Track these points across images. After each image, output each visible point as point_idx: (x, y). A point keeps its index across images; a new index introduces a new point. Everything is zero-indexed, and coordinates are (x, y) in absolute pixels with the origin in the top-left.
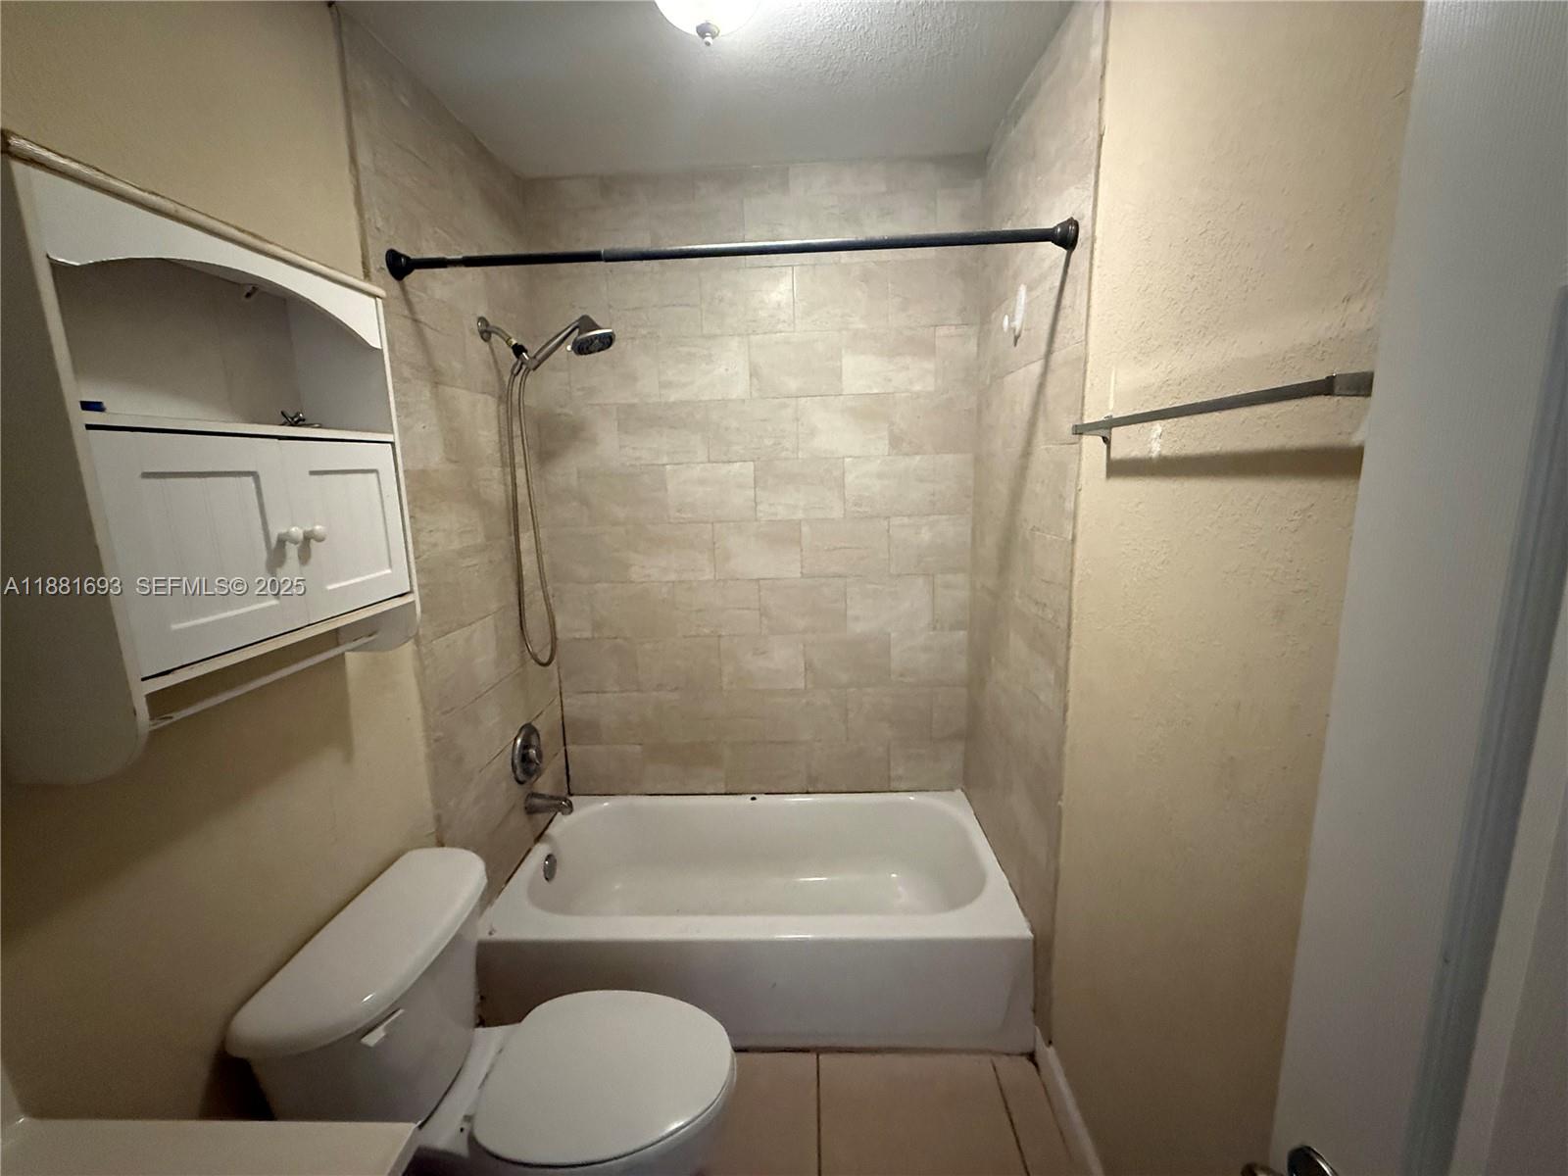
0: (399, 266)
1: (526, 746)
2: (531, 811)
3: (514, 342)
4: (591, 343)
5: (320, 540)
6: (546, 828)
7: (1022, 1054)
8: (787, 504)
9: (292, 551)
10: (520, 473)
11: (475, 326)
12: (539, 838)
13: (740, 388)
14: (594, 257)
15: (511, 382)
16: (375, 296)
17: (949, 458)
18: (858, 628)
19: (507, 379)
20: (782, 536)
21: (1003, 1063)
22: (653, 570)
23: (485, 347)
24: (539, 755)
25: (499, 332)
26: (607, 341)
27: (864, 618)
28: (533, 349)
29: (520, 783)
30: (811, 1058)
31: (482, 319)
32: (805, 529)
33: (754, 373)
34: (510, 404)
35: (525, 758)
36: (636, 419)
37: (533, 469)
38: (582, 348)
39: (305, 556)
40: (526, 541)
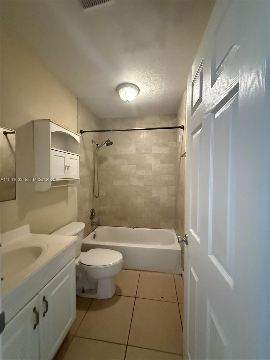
0: (82, 132)
1: (92, 212)
2: (92, 225)
3: (97, 143)
4: (109, 144)
5: (70, 167)
6: (95, 229)
7: (180, 275)
8: (141, 172)
9: (67, 167)
10: (96, 165)
11: (91, 141)
12: (93, 231)
13: (134, 152)
14: (110, 131)
15: (96, 150)
16: (79, 136)
17: (171, 165)
18: (154, 196)
19: (95, 149)
20: (141, 178)
21: (176, 276)
22: (117, 183)
23: (92, 144)
24: (95, 215)
25: (94, 142)
26: (112, 143)
27: (155, 194)
28: (100, 144)
29: (91, 219)
30: (139, 272)
31: (92, 140)
32: (145, 177)
33: (137, 149)
34: (95, 154)
35: (92, 215)
36: (116, 157)
37: (98, 165)
38: (108, 145)
39: (68, 169)
40: (96, 176)
